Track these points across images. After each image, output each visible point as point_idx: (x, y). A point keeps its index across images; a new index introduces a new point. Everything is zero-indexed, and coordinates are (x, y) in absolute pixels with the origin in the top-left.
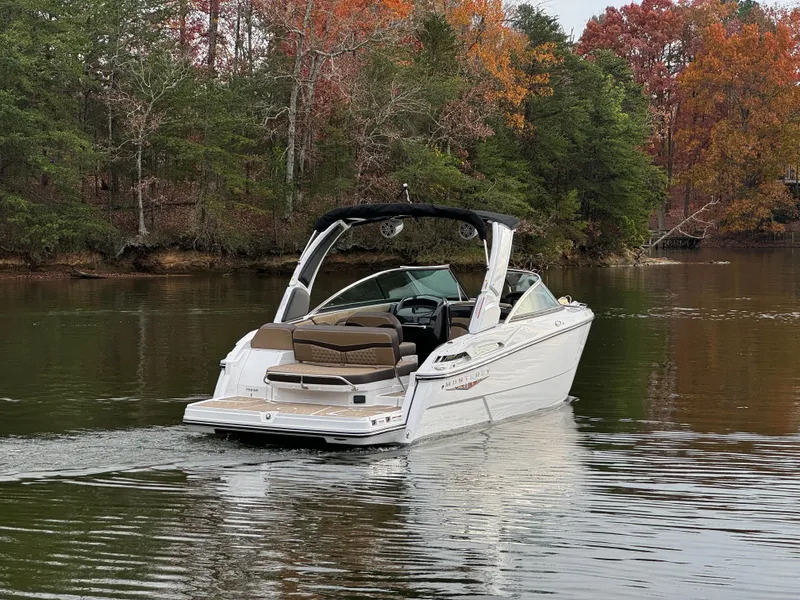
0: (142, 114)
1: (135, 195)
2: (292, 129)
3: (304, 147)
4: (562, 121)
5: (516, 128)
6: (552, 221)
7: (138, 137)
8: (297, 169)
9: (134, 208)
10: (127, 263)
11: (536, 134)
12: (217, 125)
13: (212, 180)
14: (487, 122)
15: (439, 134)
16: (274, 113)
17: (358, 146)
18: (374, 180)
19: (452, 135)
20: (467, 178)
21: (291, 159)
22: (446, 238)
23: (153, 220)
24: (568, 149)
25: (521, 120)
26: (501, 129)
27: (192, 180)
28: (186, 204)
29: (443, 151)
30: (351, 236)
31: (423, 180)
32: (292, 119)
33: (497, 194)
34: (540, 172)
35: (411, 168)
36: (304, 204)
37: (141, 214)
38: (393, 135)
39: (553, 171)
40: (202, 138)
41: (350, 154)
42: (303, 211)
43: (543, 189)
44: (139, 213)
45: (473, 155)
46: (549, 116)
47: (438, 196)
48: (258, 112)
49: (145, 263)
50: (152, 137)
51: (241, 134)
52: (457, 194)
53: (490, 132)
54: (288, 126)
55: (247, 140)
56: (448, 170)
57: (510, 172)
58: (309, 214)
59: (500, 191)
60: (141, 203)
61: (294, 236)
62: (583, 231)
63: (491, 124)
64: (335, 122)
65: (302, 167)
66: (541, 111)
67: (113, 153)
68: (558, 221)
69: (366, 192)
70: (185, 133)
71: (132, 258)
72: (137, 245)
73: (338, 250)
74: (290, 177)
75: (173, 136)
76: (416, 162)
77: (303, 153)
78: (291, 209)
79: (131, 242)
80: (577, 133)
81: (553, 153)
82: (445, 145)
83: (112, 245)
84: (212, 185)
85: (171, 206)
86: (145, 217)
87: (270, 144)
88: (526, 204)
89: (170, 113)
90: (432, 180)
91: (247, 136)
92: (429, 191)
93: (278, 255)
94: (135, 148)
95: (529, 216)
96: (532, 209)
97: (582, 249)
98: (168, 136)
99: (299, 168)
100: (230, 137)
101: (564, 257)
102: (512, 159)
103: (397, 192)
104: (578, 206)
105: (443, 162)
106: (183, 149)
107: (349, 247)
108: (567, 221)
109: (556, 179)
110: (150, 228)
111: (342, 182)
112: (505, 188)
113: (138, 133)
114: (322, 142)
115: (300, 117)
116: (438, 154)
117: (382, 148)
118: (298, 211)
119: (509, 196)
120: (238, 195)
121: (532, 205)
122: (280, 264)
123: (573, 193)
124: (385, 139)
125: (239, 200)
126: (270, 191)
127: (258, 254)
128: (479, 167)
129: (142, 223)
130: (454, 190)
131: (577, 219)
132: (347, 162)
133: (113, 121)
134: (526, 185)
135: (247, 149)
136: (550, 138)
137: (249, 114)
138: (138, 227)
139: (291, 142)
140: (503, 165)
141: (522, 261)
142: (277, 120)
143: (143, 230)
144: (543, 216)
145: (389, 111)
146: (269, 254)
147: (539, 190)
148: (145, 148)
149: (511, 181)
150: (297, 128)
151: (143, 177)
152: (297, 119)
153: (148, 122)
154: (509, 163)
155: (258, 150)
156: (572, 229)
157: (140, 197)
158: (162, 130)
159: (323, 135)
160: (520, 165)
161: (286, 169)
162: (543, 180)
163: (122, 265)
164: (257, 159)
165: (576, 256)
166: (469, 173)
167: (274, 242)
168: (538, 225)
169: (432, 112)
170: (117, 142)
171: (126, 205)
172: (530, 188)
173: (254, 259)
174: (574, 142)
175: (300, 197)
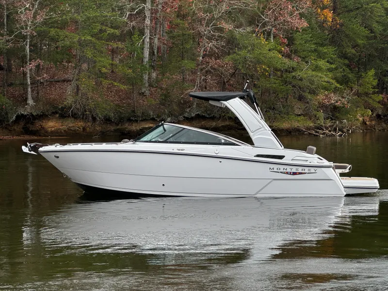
0: (30, 10)
1: (25, 74)
2: (148, 22)
3: (157, 36)
4: (363, 15)
5: (325, 21)
6: (354, 94)
7: (27, 29)
8: (152, 53)
9: (24, 85)
10: (18, 128)
11: (342, 25)
12: (89, 18)
13: (84, 62)
14: (302, 15)
15: (264, 25)
16: (133, 9)
17: (200, 35)
18: (212, 62)
19: (275, 26)
20: (286, 60)
21: (147, 46)
22: (270, 108)
23: (38, 93)
24: (367, 37)
25: (329, 15)
26: (313, 22)
27: (69, 62)
28: (64, 81)
29: (267, 39)
30: (194, 106)
31: (251, 61)
32: (148, 14)
33: (310, 72)
34: (344, 56)
35: (243, 53)
36: (157, 81)
37: (29, 90)
38: (228, 26)
39: (354, 55)
40: (77, 29)
41: (194, 41)
42: (157, 87)
43: (348, 70)
44: (27, 89)
45: (291, 41)
46: (352, 11)
47: (263, 74)
48: (121, 9)
49: (32, 128)
50: (38, 28)
51: (107, 26)
52: (279, 73)
53: (306, 24)
54: (144, 20)
55: (112, 31)
56: (271, 54)
57: (321, 56)
58: (161, 89)
59: (313, 71)
60: (29, 80)
61: (150, 106)
62: (379, 102)
63: (306, 17)
64: (181, 15)
65: (156, 51)
66: (346, 7)
67: (8, 41)
68: (358, 94)
69: (207, 72)
70: (63, 25)
71: (22, 124)
72: (26, 113)
73: (184, 117)
74: (146, 60)
75: (55, 27)
76: (246, 48)
77: (156, 40)
78: (147, 85)
79: (22, 111)
80: (375, 25)
81: (355, 41)
82: (269, 34)
83: (7, 114)
84: (85, 66)
85: (52, 83)
86: (32, 91)
87: (130, 34)
88: (333, 81)
89: (51, 10)
90: (259, 62)
91: (112, 27)
92: (256, 71)
93: (136, 121)
94: (24, 38)
95: (336, 90)
96: (338, 85)
97: (378, 116)
98: (51, 28)
99: (154, 52)
100: (99, 28)
101: (364, 123)
102: (322, 45)
103: (231, 71)
104: (375, 83)
105: (267, 48)
106: (62, 37)
107: (193, 115)
108: (367, 94)
109: (357, 61)
110: (36, 100)
111: (188, 64)
112: (317, 68)
113: (27, 25)
114: (171, 32)
115: (154, 12)
116: (263, 41)
117: (219, 36)
118: (153, 87)
119: (320, 74)
120: (105, 73)
121: (338, 82)
122: (138, 128)
123: (372, 72)
124: (221, 30)
125: (106, 78)
126: (130, 71)
127: (121, 120)
128: (296, 52)
129: (29, 96)
130: (276, 70)
131: (374, 93)
132: (191, 48)
133: (8, 16)
134: (333, 66)
135: (112, 38)
136: (353, 29)
137: (113, 10)
138: (26, 99)
139: (147, 32)
140: (315, 50)
141: (330, 126)
142: (135, 14)
143: (30, 102)
144: (347, 91)
145: (224, 7)
146: (129, 120)
147: (344, 70)
148: (32, 37)
149: (322, 63)
150: (151, 21)
151: (30, 60)
152: (152, 13)
153: (35, 17)
154: (320, 48)
155: (121, 38)
156: (371, 101)
157: (28, 75)
158: (45, 23)
159: (173, 26)
160: (329, 50)
161: (143, 53)
162: (347, 62)
163: (14, 130)
164: (120, 45)
165: (373, 123)
166: (288, 56)
167: (134, 111)
168: (343, 97)
169: (259, 8)
170: (11, 32)
171: (18, 82)
172: (336, 69)
173: (118, 125)
174: (372, 32)
175: (154, 75)
